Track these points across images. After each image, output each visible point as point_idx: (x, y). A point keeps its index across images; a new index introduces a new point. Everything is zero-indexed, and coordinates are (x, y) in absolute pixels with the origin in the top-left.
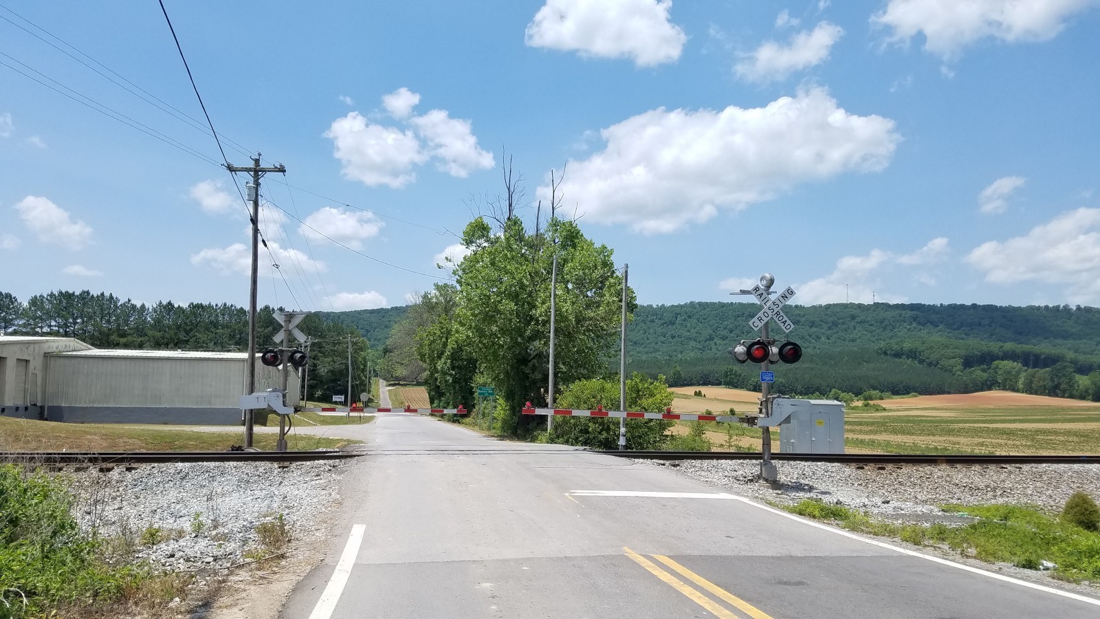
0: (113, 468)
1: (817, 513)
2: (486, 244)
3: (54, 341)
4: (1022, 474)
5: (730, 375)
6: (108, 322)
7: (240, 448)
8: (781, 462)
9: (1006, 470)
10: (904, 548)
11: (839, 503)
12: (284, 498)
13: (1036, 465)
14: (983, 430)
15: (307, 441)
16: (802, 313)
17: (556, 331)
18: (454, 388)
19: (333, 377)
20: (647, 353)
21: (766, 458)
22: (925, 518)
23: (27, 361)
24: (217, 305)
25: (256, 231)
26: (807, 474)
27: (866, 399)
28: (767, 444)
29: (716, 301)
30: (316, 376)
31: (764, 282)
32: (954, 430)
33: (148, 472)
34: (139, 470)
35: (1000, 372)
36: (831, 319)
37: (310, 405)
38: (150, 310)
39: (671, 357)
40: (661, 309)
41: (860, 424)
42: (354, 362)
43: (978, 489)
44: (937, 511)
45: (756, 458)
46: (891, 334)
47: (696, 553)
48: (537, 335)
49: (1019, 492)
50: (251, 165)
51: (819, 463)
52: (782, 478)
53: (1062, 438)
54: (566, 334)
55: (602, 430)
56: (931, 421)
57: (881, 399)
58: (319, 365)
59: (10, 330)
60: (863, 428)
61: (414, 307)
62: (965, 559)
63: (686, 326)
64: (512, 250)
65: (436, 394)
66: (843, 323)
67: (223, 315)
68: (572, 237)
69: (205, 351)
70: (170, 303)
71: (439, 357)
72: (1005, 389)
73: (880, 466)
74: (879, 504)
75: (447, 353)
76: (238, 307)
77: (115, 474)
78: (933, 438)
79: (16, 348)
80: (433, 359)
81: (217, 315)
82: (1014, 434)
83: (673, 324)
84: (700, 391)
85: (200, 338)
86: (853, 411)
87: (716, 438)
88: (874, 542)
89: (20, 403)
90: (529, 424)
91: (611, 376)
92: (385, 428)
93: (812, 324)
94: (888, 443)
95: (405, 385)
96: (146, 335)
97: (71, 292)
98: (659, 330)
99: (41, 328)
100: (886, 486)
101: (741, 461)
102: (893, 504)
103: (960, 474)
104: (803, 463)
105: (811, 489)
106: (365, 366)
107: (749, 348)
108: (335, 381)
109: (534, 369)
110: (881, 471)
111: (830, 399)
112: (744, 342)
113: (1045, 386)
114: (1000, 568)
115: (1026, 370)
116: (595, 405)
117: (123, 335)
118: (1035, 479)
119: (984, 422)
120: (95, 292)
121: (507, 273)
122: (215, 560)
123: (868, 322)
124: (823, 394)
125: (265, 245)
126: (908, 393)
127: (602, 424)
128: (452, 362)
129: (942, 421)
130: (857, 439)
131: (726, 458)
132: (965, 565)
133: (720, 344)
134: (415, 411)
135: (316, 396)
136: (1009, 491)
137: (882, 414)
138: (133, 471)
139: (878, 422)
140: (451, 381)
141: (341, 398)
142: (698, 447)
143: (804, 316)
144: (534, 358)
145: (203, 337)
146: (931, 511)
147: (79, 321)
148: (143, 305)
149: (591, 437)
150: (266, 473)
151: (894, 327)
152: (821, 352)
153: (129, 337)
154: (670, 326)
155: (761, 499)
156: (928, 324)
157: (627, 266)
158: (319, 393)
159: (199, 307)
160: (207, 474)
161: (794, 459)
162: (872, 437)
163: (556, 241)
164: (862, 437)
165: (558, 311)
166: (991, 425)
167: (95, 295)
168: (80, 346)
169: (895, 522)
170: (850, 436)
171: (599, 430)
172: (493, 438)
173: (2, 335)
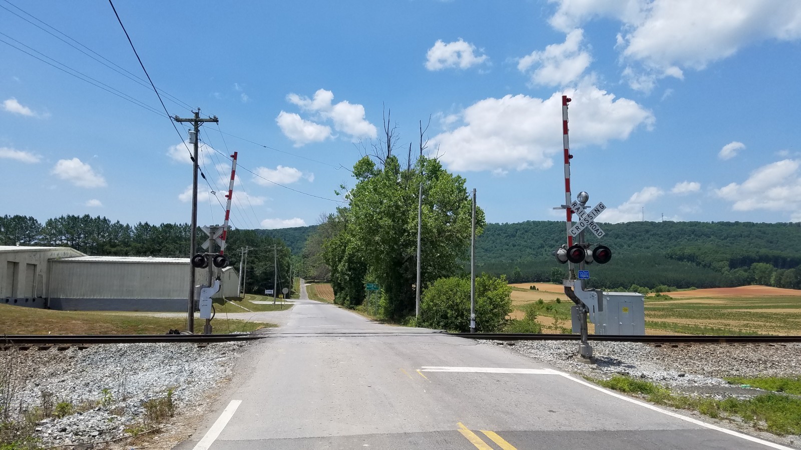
0: (69, 348)
1: (626, 387)
2: (371, 175)
3: (55, 250)
4: (787, 350)
5: (557, 275)
6: (103, 236)
7: (177, 332)
8: (595, 342)
9: (773, 347)
10: (703, 421)
11: (643, 376)
12: (191, 373)
13: (797, 344)
14: (747, 315)
15: (237, 324)
16: (609, 228)
17: (422, 239)
18: (351, 284)
19: (265, 277)
20: (495, 258)
21: (584, 339)
22: (715, 389)
23: (35, 266)
24: (180, 225)
25: (196, 166)
26: (616, 351)
27: (657, 291)
28: (584, 328)
29: (546, 220)
30: (254, 276)
31: (581, 199)
32: (724, 314)
33: (95, 351)
34: (88, 349)
35: (757, 272)
36: (630, 233)
37: (248, 296)
38: (133, 228)
39: (513, 260)
40: (505, 226)
41: (654, 309)
42: (280, 265)
43: (752, 362)
44: (724, 384)
45: (576, 339)
46: (675, 243)
48: (408, 244)
49: (785, 364)
50: (193, 117)
51: (626, 343)
52: (597, 355)
54: (430, 242)
55: (457, 316)
56: (706, 308)
57: (669, 291)
58: (255, 268)
59: (33, 243)
60: (656, 312)
61: (322, 226)
62: (758, 433)
63: (524, 238)
64: (389, 180)
65: (338, 288)
66: (640, 236)
67: (185, 231)
68: (435, 170)
69: (173, 257)
70: (146, 224)
71: (340, 261)
72: (761, 284)
73: (674, 344)
74: (676, 377)
75: (345, 258)
77: (69, 352)
78: (709, 321)
79: (26, 255)
80: (335, 263)
81: (181, 232)
82: (770, 318)
83: (514, 236)
84: (534, 286)
85: (169, 248)
86: (648, 300)
87: (545, 322)
89: (29, 295)
90: (403, 311)
91: (465, 275)
92: (299, 313)
93: (617, 236)
94: (675, 326)
95: (319, 282)
96: (130, 246)
97: (76, 216)
98: (504, 241)
99: (55, 241)
100: (679, 360)
101: (564, 341)
102: (688, 377)
103: (738, 351)
104: (613, 343)
105: (619, 363)
106: (289, 268)
107: (569, 251)
108: (267, 279)
109: (406, 269)
110: (674, 348)
111: (631, 291)
112: (564, 246)
113: (791, 282)
114: (792, 442)
115: (776, 271)
116: (452, 296)
117: (114, 246)
118: (797, 354)
119: (746, 308)
120: (93, 216)
121: (386, 197)
123: (658, 234)
124: (626, 288)
125: (203, 177)
126: (688, 287)
127: (457, 310)
128: (349, 265)
129: (715, 308)
130: (652, 322)
131: (552, 339)
132: (760, 438)
133: (549, 251)
135: (254, 290)
136: (777, 363)
137: (669, 302)
138: (84, 350)
139: (667, 308)
140: (348, 279)
141: (271, 292)
142: (532, 329)
143: (611, 231)
144: (406, 261)
145: (171, 247)
146: (720, 383)
147: (82, 236)
148: (128, 225)
149: (450, 321)
150: (187, 351)
151: (677, 238)
152: (624, 257)
153: (118, 247)
154: (512, 238)
155: (580, 374)
156: (703, 236)
157: (475, 190)
158: (256, 288)
159: (169, 226)
160: (141, 353)
161: (606, 340)
162: (663, 320)
163: (423, 173)
164: (655, 320)
165: (424, 226)
166: (752, 311)
167: (93, 218)
168: (75, 253)
169: (692, 395)
170: (647, 319)
171: (455, 315)
172: (376, 322)
173: (18, 245)
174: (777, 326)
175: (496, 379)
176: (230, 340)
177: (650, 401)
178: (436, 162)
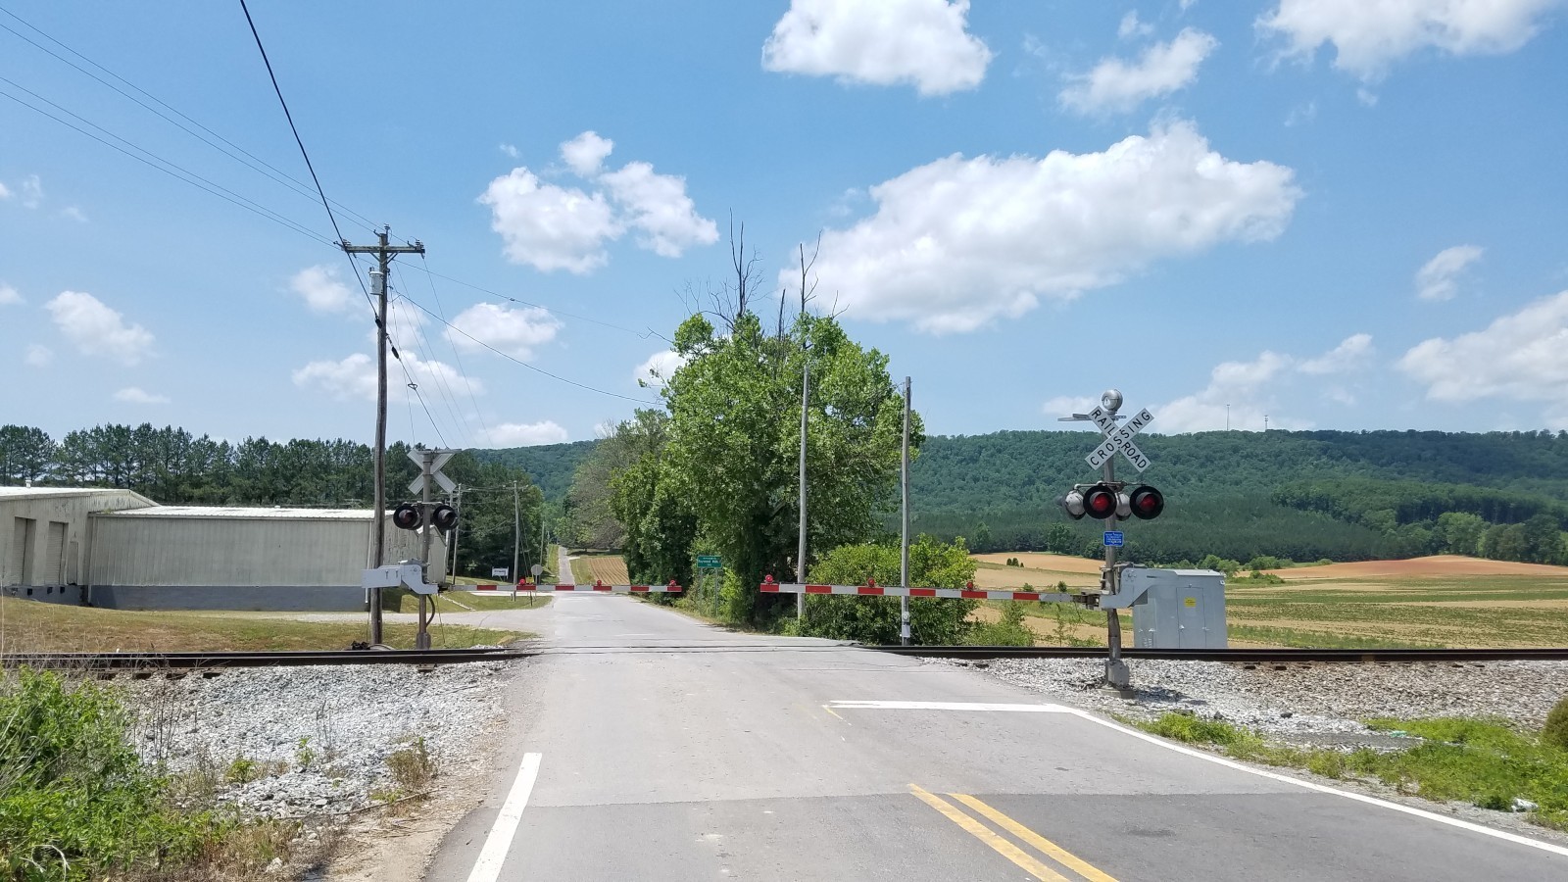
0: (186, 674)
1: (1186, 733)
2: (707, 351)
3: (101, 494)
4: (1485, 674)
5: (1060, 537)
6: (176, 465)
7: (364, 646)
8: (1135, 660)
9: (1461, 669)
10: (1315, 782)
11: (1218, 717)
12: (425, 714)
13: (1505, 662)
14: (1426, 612)
15: (458, 634)
16: (1161, 445)
17: (808, 472)
18: (664, 556)
19: (494, 544)
20: (939, 505)
21: (1114, 656)
22: (1343, 738)
23: (64, 525)
24: (328, 442)
25: (383, 336)
26: (1173, 677)
27: (1256, 568)
28: (1115, 634)
29: (1038, 429)
30: (470, 542)
31: (1108, 403)
32: (1384, 612)
33: (235, 679)
34: (221, 677)
35: (1450, 530)
36: (1204, 453)
37: (461, 581)
38: (235, 449)
39: (974, 510)
40: (958, 441)
41: (1249, 603)
42: (524, 522)
43: (1420, 695)
44: (1360, 729)
45: (1100, 656)
46: (1291, 473)
47: (1014, 791)
48: (781, 479)
49: (1479, 699)
50: (376, 242)
51: (1190, 662)
52: (1137, 683)
53: (1541, 623)
54: (822, 477)
55: (875, 616)
56: (1346, 599)
57: (1278, 567)
58: (474, 527)
59: (38, 479)
60: (1251, 609)
61: (607, 442)
62: (1403, 797)
63: (994, 464)
64: (744, 358)
65: (638, 565)
66: (1221, 458)
67: (337, 454)
68: (830, 339)
69: (313, 507)
70: (262, 440)
71: (644, 514)
72: (1457, 553)
73: (1279, 665)
74: (1276, 718)
75: (654, 508)
76: (359, 444)
77: (188, 682)
78: (1354, 624)
79: (48, 505)
80: (635, 516)
81: (328, 455)
82: (1472, 618)
83: (974, 460)
84: (1015, 560)
85: (305, 488)
86: (1237, 585)
87: (1040, 627)
88: (1271, 775)
89: (53, 582)
90: (770, 608)
91: (888, 539)
92: (567, 613)
93: (1177, 459)
94: (1290, 633)
95: (595, 554)
96: (229, 484)
97: (124, 426)
98: (956, 470)
99: (84, 475)
100: (1286, 692)
101: (1078, 660)
102: (1296, 718)
103: (1395, 676)
104: (1167, 662)
105: (1178, 697)
106: (539, 527)
107: (1087, 495)
108: (496, 548)
109: (777, 530)
110: (1279, 672)
111: (1203, 568)
112: (1078, 487)
113: (1515, 548)
114: (1454, 810)
115: (1488, 527)
116: (865, 579)
117: (197, 485)
118: (1503, 681)
119: (1426, 599)
120: (158, 426)
121: (738, 393)
122: (329, 803)
123: (1257, 456)
124: (1194, 561)
125: (397, 355)
126: (1316, 559)
127: (875, 606)
128: (661, 521)
129: (1367, 599)
130: (1245, 627)
131: (1056, 656)
132: (1404, 804)
133: (1044, 491)
134: (609, 588)
135: (469, 569)
136: (1465, 698)
137: (1279, 589)
138: (214, 678)
139: (1274, 601)
140: (659, 548)
141: (504, 572)
142: (1016, 640)
143: (1165, 448)
144: (777, 514)
145: (309, 486)
146: (1353, 729)
147: (135, 464)
148: (226, 442)
149: (861, 625)
150: (401, 679)
151: (1295, 463)
152: (1191, 502)
153: (206, 486)
154: (971, 465)
155: (1106, 712)
156: (1344, 458)
157: (909, 380)
158: (473, 565)
159: (304, 443)
160: (317, 682)
161: (1155, 657)
162: (1266, 623)
163: (807, 345)
164: (1251, 623)
165: (811, 445)
166: (1437, 604)
167: (159, 430)
168: (138, 501)
169: (1301, 746)
170: (1235, 622)
171: (871, 615)
172: (720, 629)
173: (28, 485)
174: (1484, 634)
175: (965, 719)
176: (475, 659)
177: (1228, 755)
178: (830, 323)
